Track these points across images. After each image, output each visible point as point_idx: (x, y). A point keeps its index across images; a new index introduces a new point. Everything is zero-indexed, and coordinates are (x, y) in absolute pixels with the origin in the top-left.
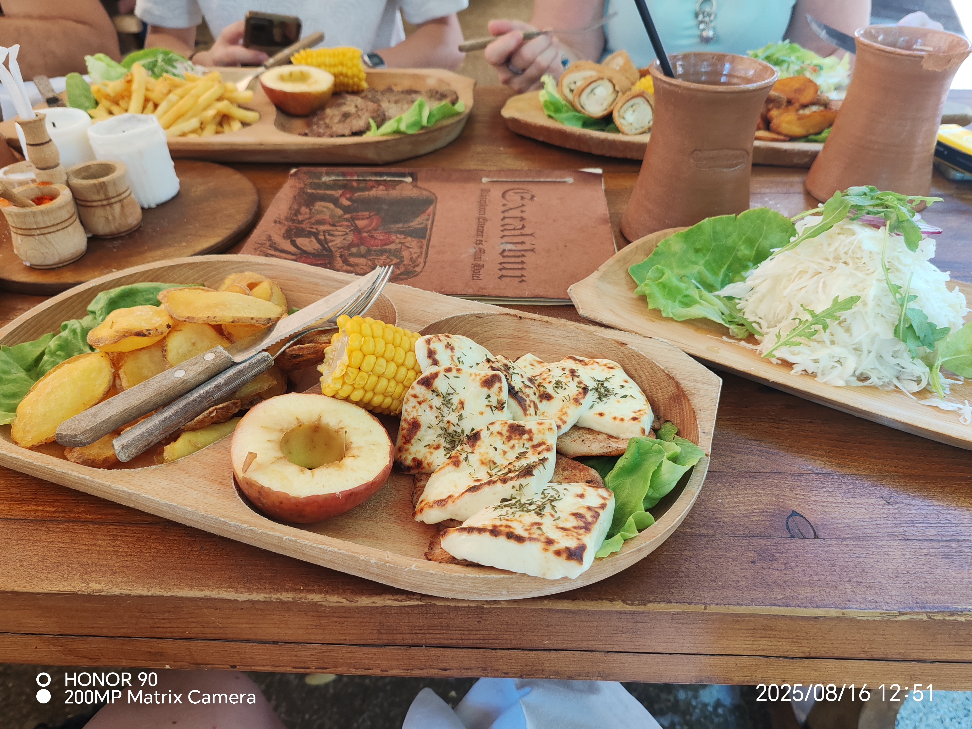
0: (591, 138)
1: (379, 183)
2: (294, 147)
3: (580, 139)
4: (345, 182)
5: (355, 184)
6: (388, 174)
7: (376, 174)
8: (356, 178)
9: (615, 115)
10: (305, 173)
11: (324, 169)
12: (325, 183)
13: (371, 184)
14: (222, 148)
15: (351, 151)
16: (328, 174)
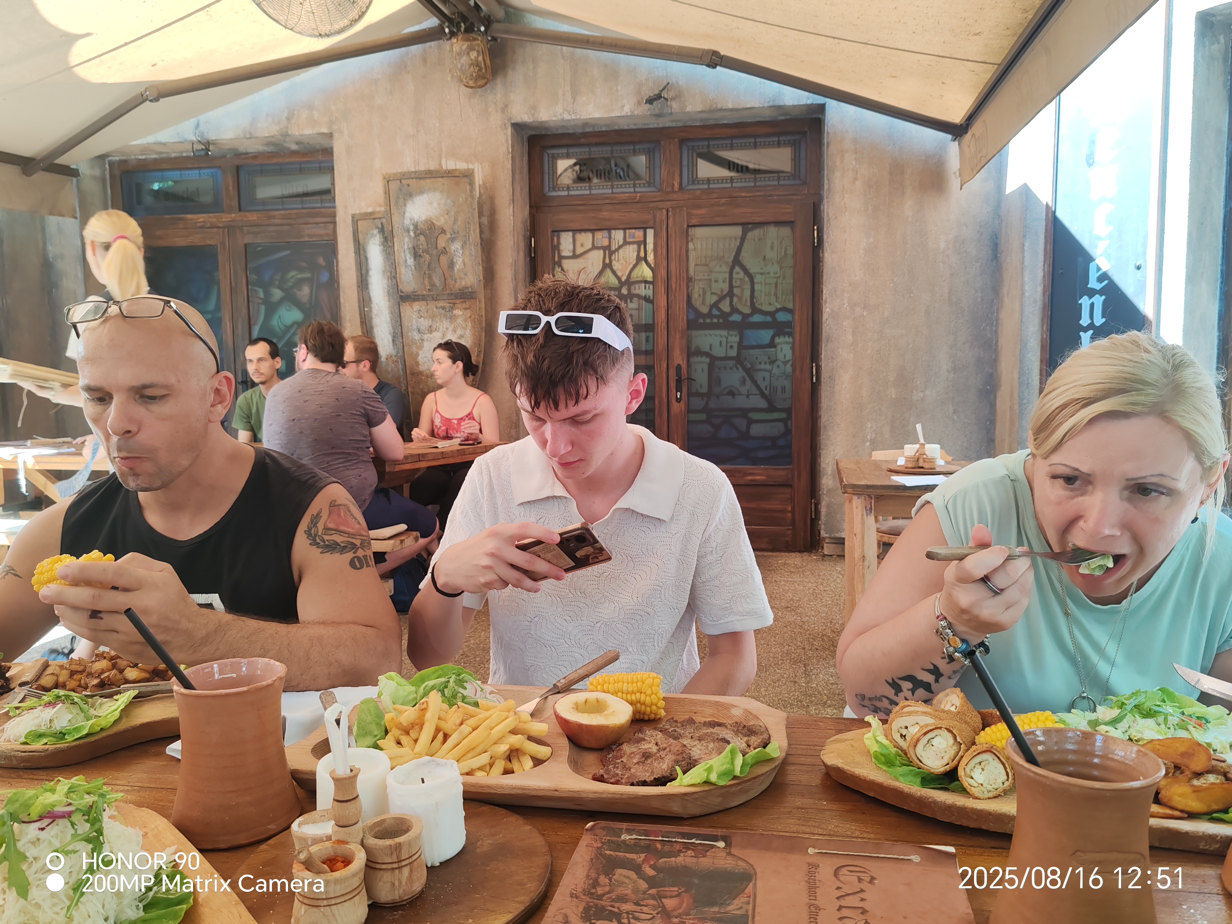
0: (935, 802)
1: (687, 846)
2: (591, 796)
3: (921, 801)
4: (647, 842)
5: (659, 846)
6: (697, 836)
7: (684, 835)
8: (660, 838)
9: (961, 772)
10: (603, 828)
11: (624, 825)
12: (624, 842)
13: (678, 847)
14: (513, 792)
15: (654, 804)
16: (629, 831)
